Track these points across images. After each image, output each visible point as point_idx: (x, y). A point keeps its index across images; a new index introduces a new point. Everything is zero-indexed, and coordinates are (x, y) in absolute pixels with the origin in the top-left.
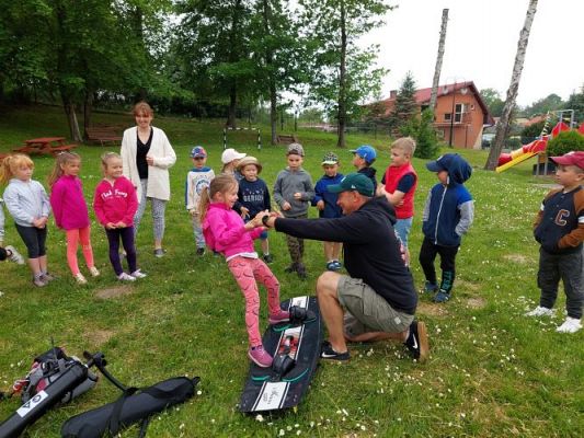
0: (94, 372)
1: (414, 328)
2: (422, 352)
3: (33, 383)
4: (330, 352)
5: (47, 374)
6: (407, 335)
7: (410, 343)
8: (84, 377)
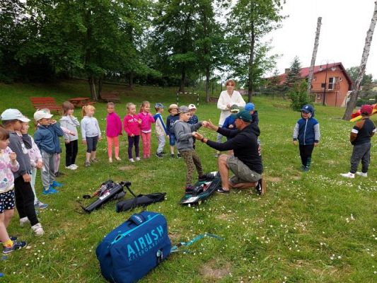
0: (125, 189)
1: (260, 181)
2: (263, 192)
3: (103, 191)
4: (221, 189)
5: (108, 188)
6: (257, 184)
7: (258, 187)
8: (121, 190)
